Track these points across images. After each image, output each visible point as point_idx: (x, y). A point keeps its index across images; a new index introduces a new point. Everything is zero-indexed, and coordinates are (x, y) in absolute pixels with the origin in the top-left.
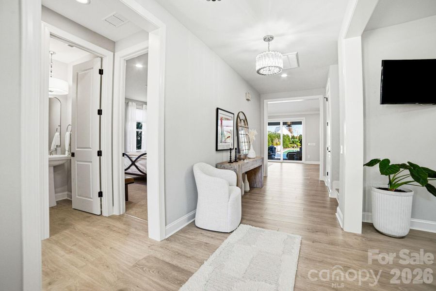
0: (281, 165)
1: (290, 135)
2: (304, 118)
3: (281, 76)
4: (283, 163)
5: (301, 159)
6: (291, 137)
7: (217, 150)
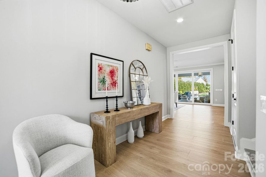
0: (193, 106)
1: (205, 83)
2: (212, 68)
3: (176, 22)
4: (195, 105)
5: (209, 102)
6: (205, 85)
7: (91, 98)
